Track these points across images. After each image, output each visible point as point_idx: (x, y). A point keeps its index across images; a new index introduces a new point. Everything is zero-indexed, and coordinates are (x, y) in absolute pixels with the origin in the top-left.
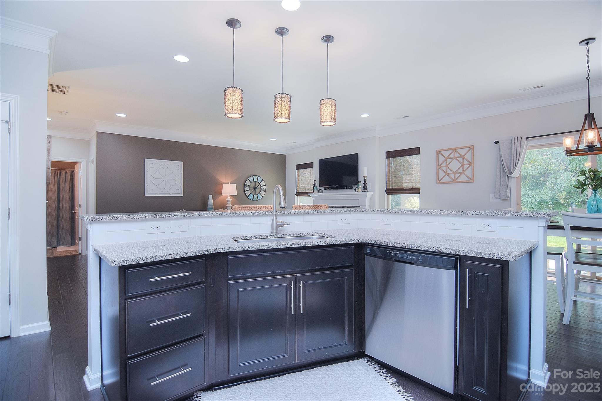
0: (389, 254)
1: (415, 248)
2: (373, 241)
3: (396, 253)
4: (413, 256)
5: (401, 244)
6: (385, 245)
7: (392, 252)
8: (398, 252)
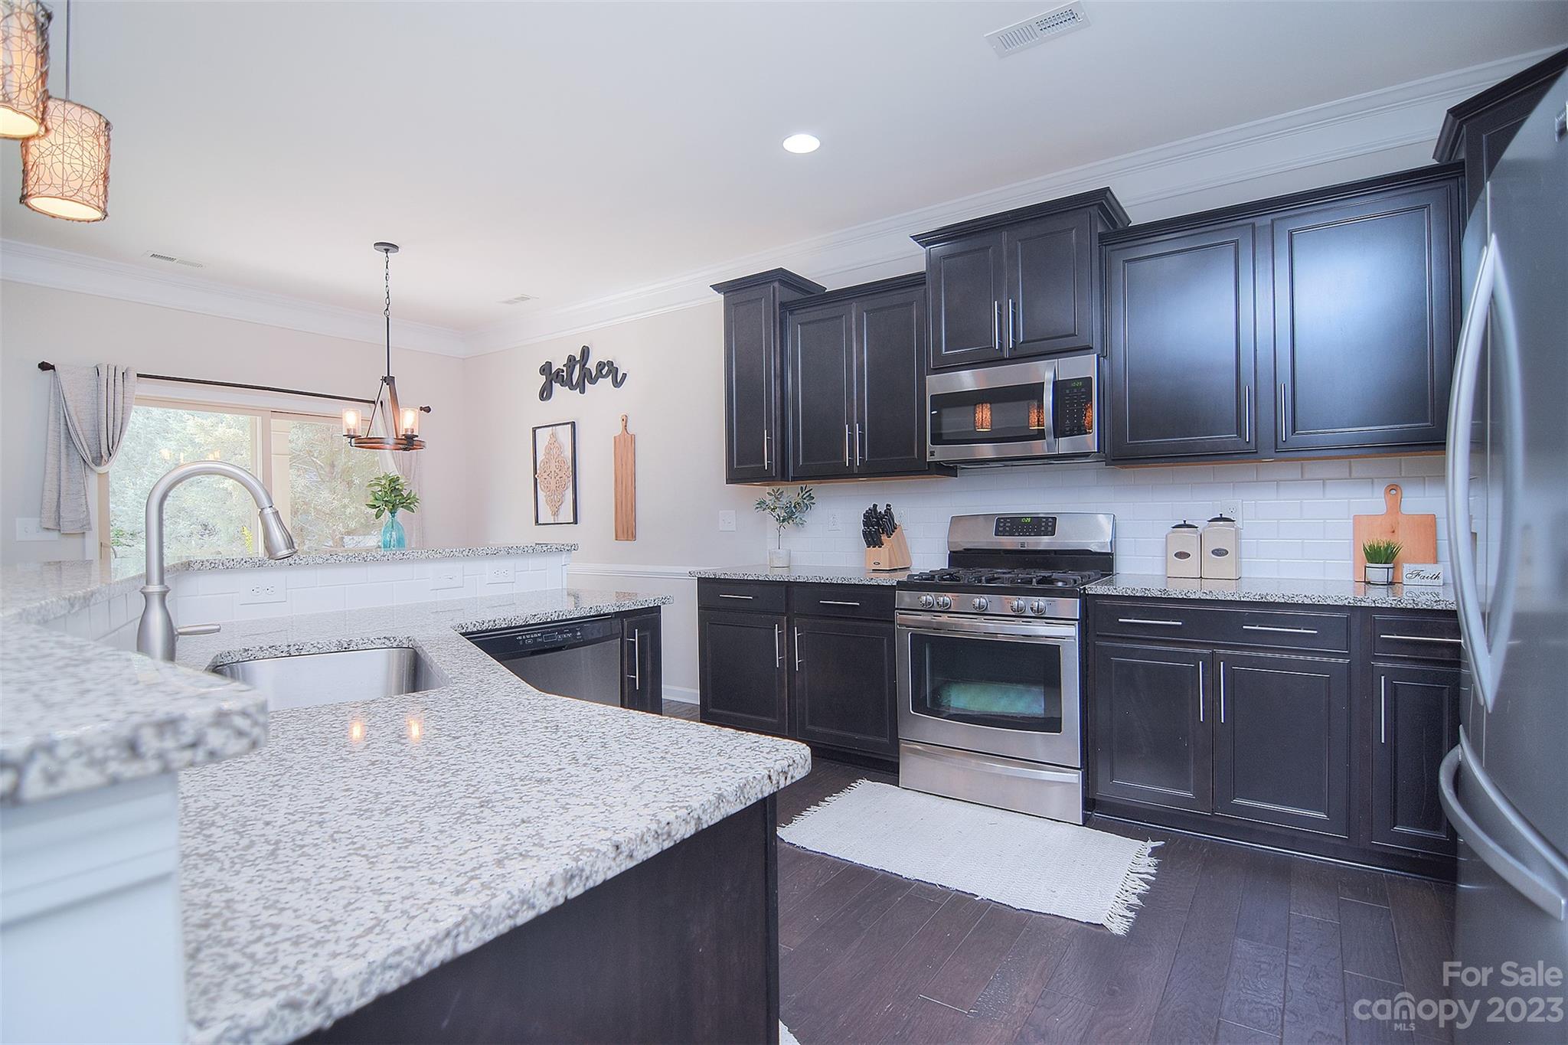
0: (521, 643)
1: (564, 618)
2: (477, 624)
3: (536, 635)
4: (567, 632)
5: (538, 616)
6: (506, 626)
7: (528, 637)
8: (539, 633)
